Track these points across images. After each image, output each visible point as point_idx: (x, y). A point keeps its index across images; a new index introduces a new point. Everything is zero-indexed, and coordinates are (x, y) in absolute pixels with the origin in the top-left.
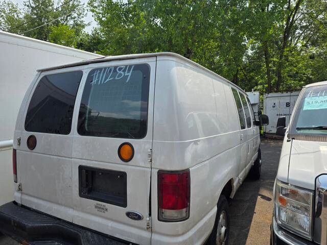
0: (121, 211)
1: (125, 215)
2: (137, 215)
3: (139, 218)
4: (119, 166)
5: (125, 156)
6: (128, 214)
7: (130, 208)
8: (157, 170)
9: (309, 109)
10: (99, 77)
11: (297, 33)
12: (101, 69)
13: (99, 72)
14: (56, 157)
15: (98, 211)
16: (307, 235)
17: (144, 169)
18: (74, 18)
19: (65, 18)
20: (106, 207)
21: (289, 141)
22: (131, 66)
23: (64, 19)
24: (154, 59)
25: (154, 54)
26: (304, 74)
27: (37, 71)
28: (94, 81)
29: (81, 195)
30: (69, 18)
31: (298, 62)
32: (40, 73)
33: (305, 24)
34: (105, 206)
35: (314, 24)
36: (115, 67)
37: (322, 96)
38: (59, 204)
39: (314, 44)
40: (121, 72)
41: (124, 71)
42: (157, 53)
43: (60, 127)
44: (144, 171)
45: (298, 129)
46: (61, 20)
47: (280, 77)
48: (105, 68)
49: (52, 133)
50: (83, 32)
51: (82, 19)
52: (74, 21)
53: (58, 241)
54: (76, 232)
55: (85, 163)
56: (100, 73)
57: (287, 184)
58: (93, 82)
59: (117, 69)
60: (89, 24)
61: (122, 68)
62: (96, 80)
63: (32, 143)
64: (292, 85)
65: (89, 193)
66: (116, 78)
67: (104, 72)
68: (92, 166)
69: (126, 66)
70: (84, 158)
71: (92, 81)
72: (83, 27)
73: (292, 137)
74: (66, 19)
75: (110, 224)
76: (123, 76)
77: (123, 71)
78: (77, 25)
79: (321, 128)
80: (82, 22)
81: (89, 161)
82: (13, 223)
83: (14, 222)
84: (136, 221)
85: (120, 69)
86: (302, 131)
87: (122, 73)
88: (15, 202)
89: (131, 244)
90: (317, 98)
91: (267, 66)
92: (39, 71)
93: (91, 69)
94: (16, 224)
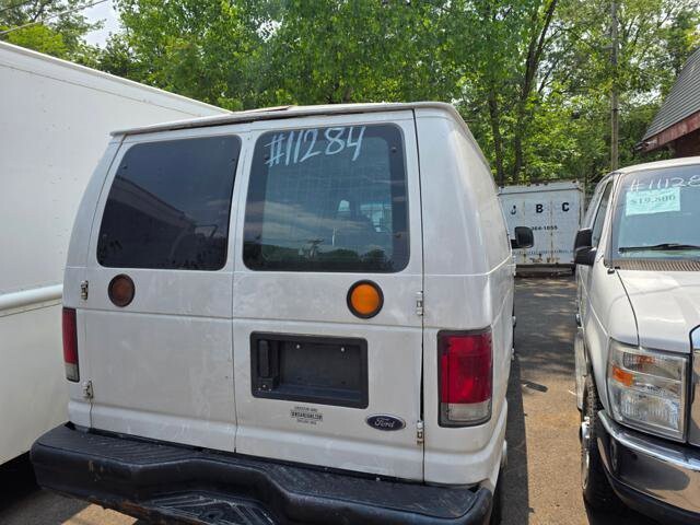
0: (355, 416)
1: (365, 424)
2: (392, 420)
3: (396, 425)
4: (351, 328)
5: (362, 307)
6: (372, 422)
7: (374, 409)
8: (437, 331)
9: (637, 212)
10: (284, 150)
11: (543, 66)
12: (286, 133)
13: (281, 138)
14: (190, 319)
15: (299, 421)
16: (675, 433)
17: (406, 330)
18: (61, 9)
19: (38, 8)
20: (319, 412)
21: (613, 272)
22: (357, 129)
23: (34, 11)
24: (409, 114)
25: (409, 104)
26: (563, 149)
27: (111, 134)
28: (275, 159)
29: (255, 393)
30: (46, 8)
31: (552, 125)
32: (120, 139)
33: (556, 50)
34: (315, 410)
35: (574, 51)
36: (322, 131)
37: (647, 189)
38: (195, 418)
39: (573, 90)
40: (337, 139)
41: (344, 137)
42: (413, 104)
43: (199, 256)
44: (408, 335)
45: (622, 250)
46: (30, 11)
47: (519, 154)
48: (297, 132)
49: (177, 267)
50: (80, 43)
51: (80, 13)
52: (61, 16)
53: (204, 494)
54: (250, 469)
55: (264, 327)
56: (285, 142)
57: (635, 347)
58: (272, 160)
59: (327, 134)
60: (98, 26)
61: (339, 132)
62: (278, 156)
63: (121, 293)
64: (543, 170)
65: (274, 388)
66: (328, 152)
67: (295, 139)
68: (283, 331)
69: (347, 129)
70: (264, 316)
71: (268, 158)
72: (84, 30)
73: (613, 265)
74: (41, 11)
75: (329, 444)
76: (342, 147)
77: (340, 138)
78: (68, 25)
79: (665, 247)
80: (81, 18)
81: (277, 323)
82: (92, 468)
83: (97, 465)
84: (392, 433)
85: (333, 134)
86: (628, 254)
87: (339, 141)
88: (70, 425)
89: (378, 479)
90: (648, 193)
91: (496, 131)
92: (116, 134)
93: (260, 133)
94: (102, 469)
